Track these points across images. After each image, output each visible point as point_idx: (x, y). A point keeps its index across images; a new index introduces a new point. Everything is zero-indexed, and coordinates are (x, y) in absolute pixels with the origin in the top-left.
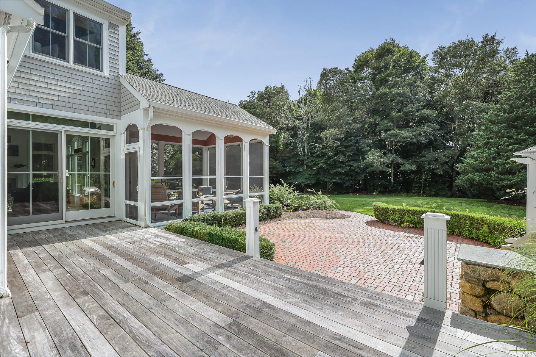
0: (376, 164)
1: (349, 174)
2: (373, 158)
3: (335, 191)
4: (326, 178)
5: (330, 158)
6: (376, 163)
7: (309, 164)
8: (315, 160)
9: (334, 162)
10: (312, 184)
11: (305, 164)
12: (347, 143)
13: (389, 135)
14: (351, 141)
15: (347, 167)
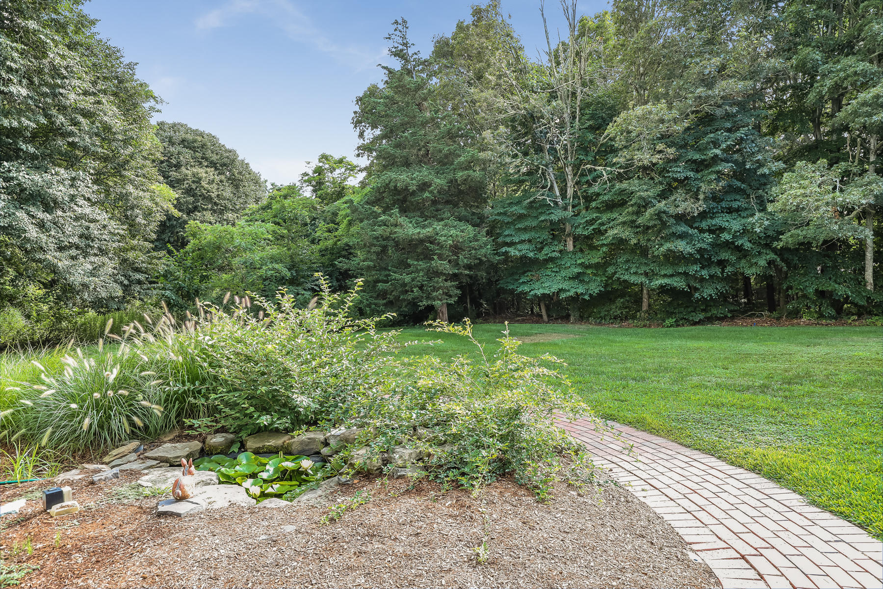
0: (814, 215)
1: (714, 259)
2: (802, 191)
3: (670, 314)
4: (636, 273)
5: (645, 204)
6: (817, 208)
7: (579, 231)
8: (598, 218)
9: (660, 219)
10: (591, 295)
11: (569, 235)
12: (700, 150)
13: (864, 104)
14: (716, 144)
15: (706, 235)
